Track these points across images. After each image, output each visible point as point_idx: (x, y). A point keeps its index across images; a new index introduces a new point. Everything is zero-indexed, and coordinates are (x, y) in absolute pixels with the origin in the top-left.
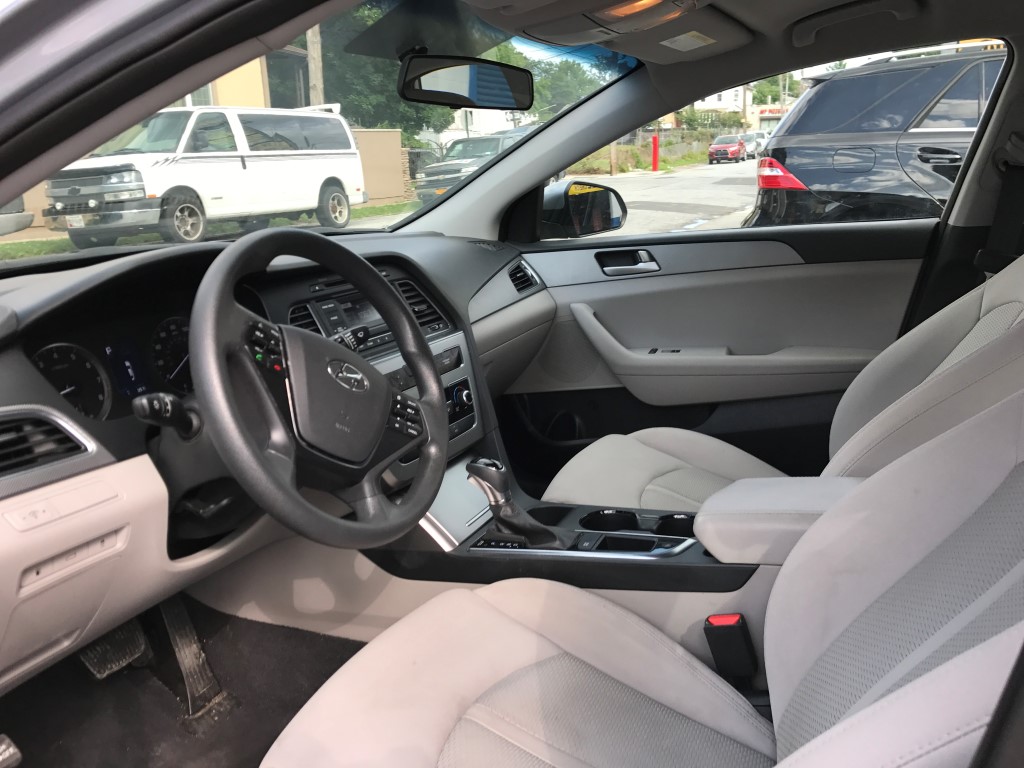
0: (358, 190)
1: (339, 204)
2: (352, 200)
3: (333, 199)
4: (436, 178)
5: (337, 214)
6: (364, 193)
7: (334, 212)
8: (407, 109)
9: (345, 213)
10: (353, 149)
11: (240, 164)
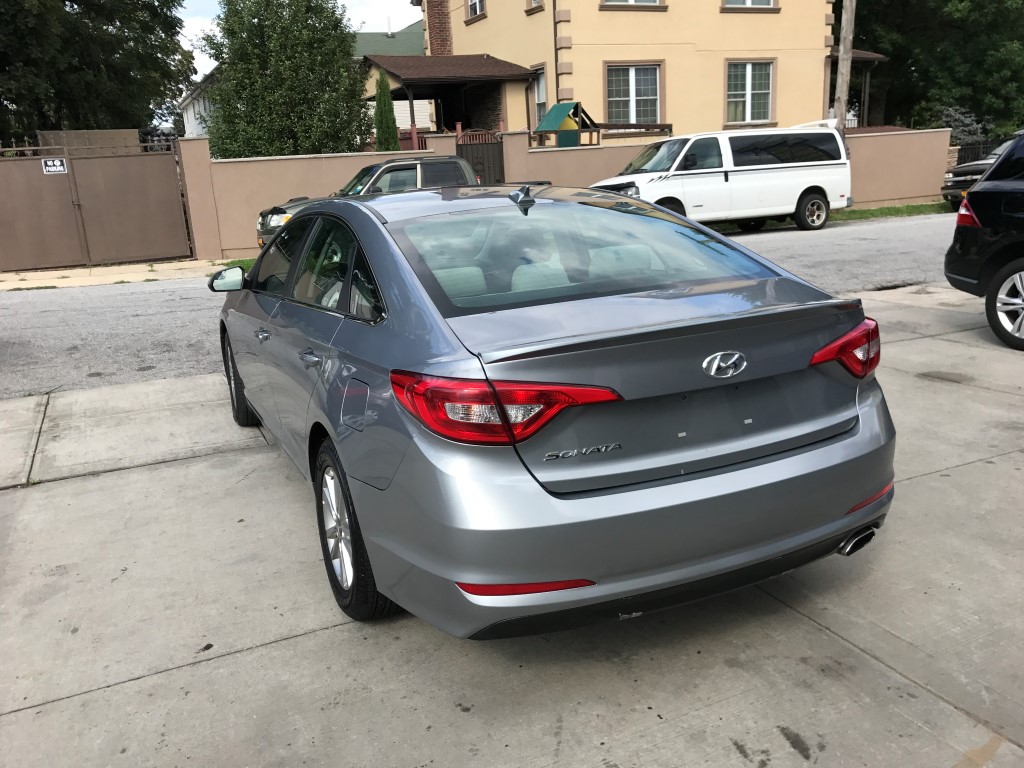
0: (843, 196)
1: (819, 208)
2: (833, 205)
3: (813, 205)
4: (962, 178)
5: (815, 218)
6: (848, 199)
7: (813, 215)
8: (994, 100)
9: (823, 216)
10: (844, 159)
11: (723, 178)
